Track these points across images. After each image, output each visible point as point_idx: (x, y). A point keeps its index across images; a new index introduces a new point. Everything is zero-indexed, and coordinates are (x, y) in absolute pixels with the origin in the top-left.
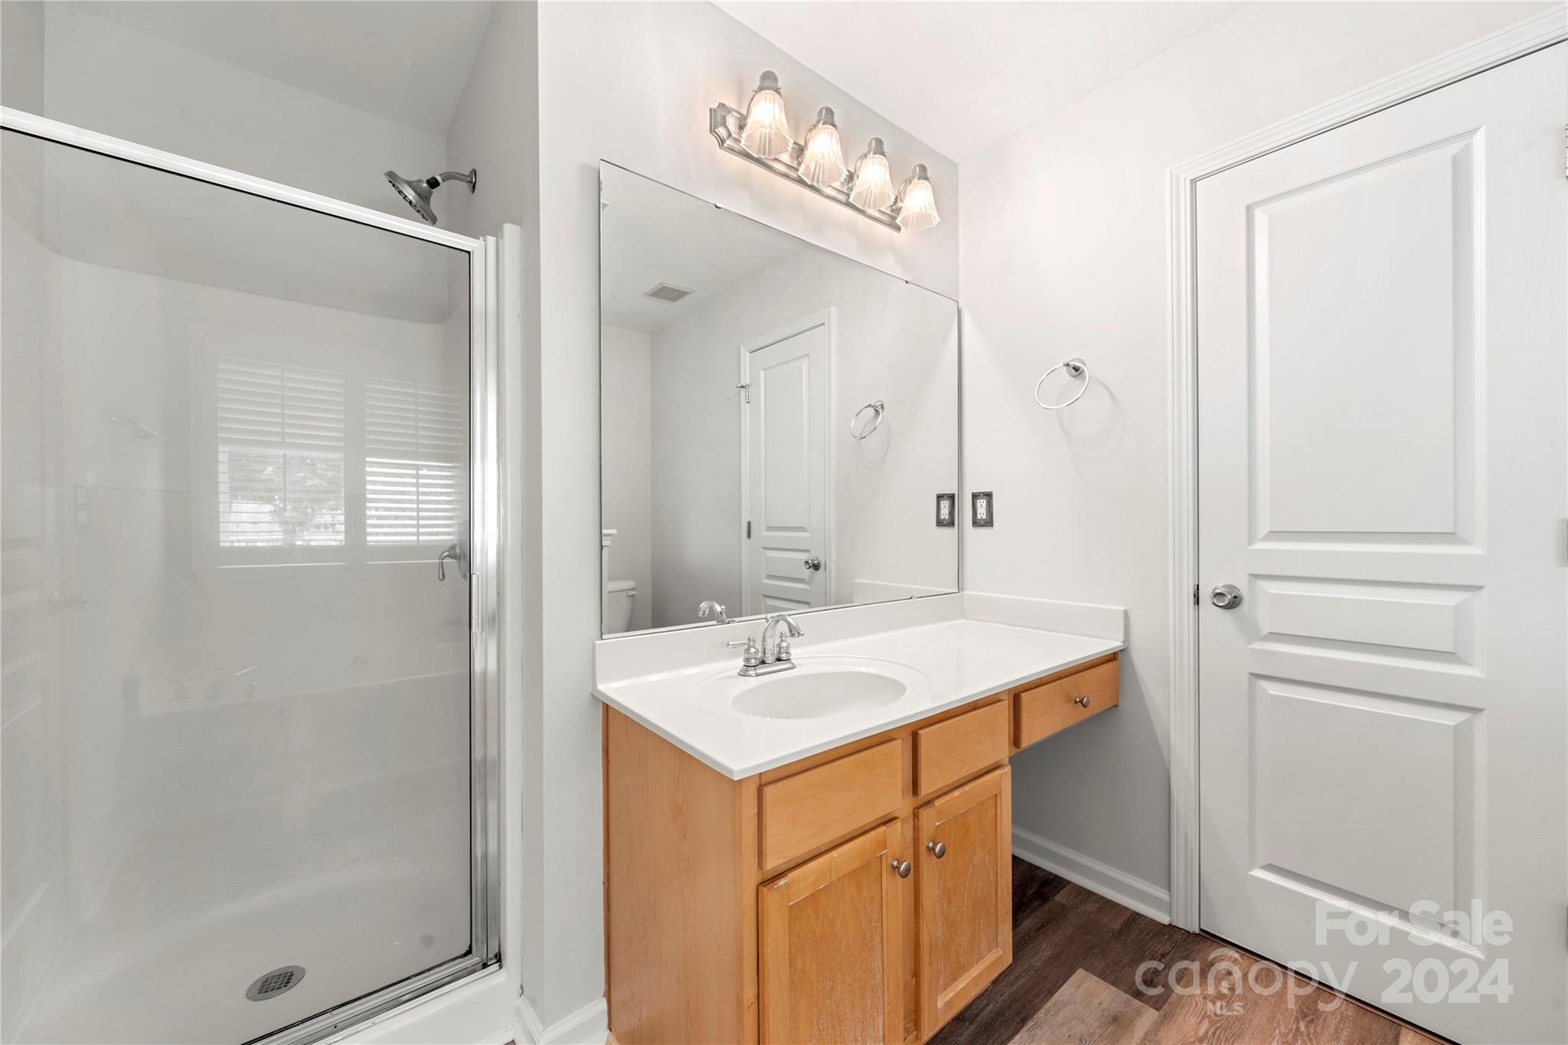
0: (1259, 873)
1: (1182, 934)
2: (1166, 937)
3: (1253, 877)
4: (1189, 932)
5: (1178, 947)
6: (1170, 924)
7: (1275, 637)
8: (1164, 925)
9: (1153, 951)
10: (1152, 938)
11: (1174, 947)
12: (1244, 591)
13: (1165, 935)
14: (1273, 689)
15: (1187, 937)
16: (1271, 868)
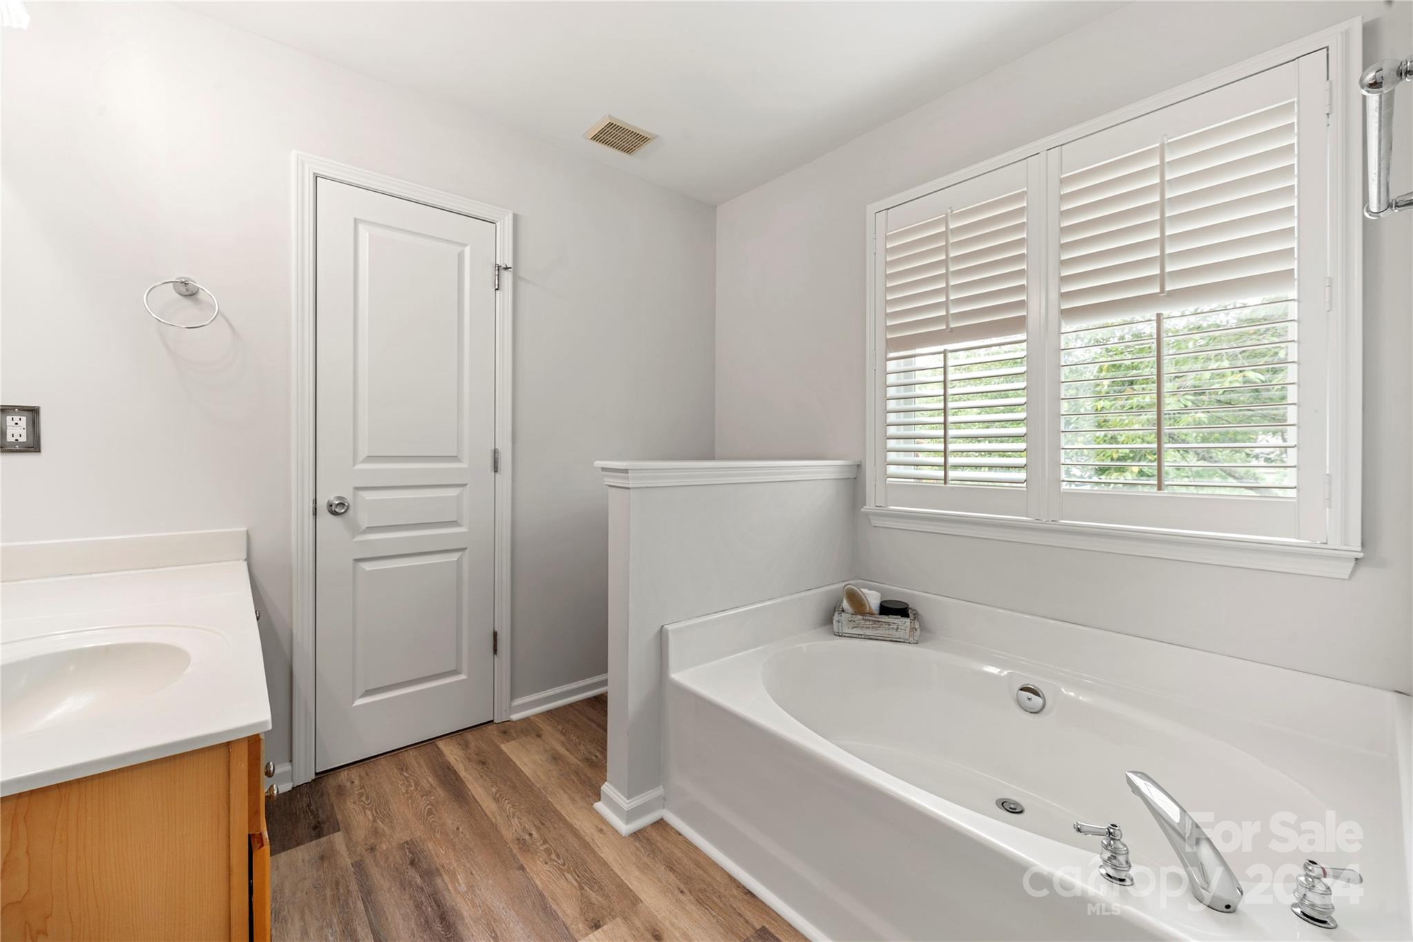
0: (359, 702)
1: (305, 787)
2: (298, 796)
3: (356, 706)
4: (308, 783)
5: (312, 794)
6: (293, 788)
7: (371, 529)
8: (289, 791)
9: (299, 808)
10: (290, 804)
11: (309, 796)
12: (349, 499)
13: (296, 796)
14: (368, 567)
15: (311, 786)
16: (368, 693)
